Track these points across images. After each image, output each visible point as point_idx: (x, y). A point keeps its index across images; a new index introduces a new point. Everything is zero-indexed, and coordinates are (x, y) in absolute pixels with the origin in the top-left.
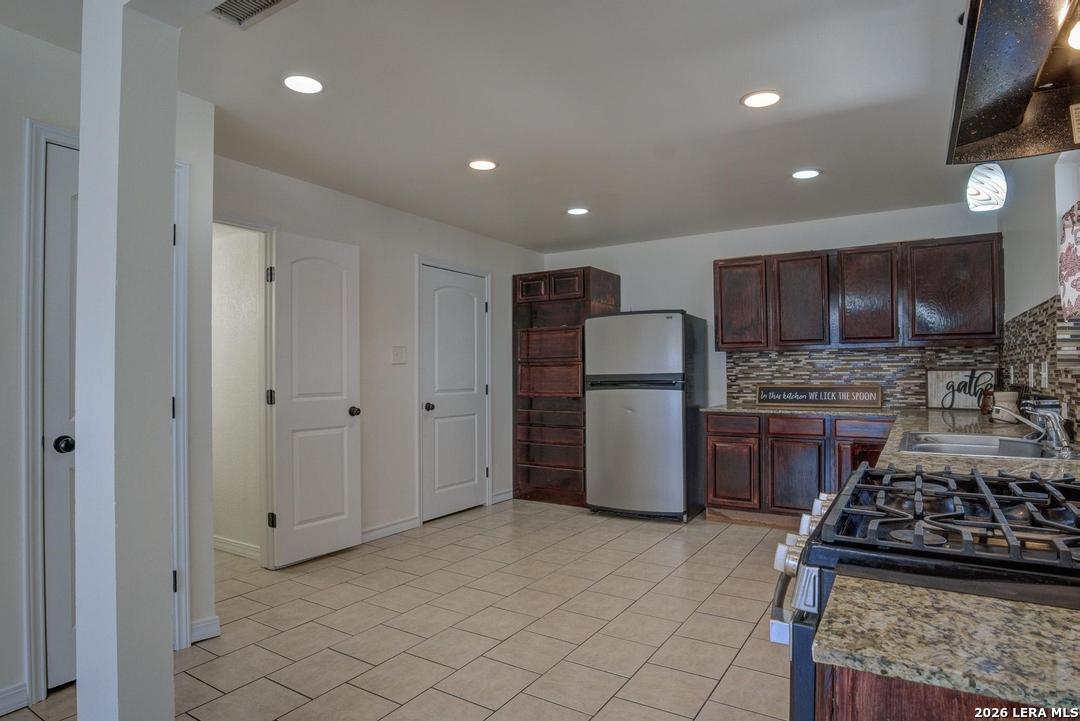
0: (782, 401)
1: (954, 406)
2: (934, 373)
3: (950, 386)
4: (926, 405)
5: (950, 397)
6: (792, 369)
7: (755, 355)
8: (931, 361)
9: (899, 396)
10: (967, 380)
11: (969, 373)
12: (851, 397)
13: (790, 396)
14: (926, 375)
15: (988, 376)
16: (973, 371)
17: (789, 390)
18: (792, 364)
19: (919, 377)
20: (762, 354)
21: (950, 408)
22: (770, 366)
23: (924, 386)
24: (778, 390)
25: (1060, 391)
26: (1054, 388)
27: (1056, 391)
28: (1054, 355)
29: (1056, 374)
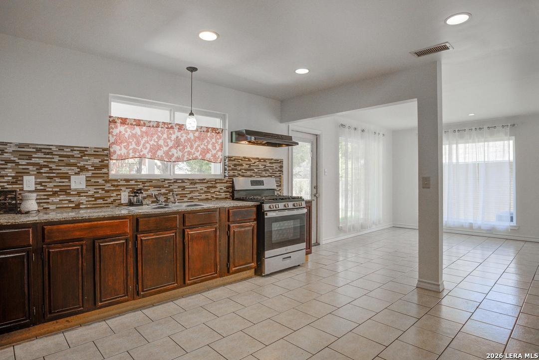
25: (114, 188)
26: (104, 187)
27: (106, 189)
28: (101, 173)
29: (107, 181)
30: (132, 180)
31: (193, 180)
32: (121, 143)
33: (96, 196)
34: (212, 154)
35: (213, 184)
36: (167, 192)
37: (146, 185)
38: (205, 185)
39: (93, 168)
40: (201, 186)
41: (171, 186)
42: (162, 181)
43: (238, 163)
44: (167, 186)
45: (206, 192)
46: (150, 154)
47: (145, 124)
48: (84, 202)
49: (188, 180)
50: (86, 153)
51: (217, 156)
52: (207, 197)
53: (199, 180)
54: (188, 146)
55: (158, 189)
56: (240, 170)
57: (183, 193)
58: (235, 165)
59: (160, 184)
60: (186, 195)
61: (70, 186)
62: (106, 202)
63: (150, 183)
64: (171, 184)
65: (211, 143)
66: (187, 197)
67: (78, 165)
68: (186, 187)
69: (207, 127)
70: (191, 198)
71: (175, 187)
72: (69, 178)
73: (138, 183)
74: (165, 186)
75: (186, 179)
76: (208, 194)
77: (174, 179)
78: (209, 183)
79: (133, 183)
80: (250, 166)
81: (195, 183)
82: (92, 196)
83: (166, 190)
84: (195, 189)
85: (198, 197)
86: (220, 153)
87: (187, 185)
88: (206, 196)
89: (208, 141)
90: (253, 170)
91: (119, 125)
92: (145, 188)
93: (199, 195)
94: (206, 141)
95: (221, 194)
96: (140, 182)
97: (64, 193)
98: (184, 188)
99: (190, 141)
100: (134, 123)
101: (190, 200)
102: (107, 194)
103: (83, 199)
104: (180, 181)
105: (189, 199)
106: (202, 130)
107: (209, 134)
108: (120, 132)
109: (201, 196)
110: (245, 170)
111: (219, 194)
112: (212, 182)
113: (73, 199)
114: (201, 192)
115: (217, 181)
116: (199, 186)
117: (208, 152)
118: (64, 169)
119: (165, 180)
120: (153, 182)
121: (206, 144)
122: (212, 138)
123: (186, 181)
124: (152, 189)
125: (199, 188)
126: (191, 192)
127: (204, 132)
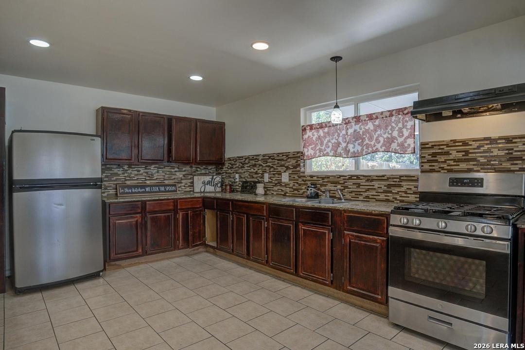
0: (132, 193)
1: (205, 191)
2: (197, 177)
3: (204, 183)
4: (193, 191)
5: (203, 187)
6: (137, 175)
7: (115, 166)
8: (194, 172)
9: (183, 188)
10: (210, 180)
11: (211, 177)
12: (165, 189)
13: (136, 190)
14: (193, 178)
15: (218, 178)
16: (213, 176)
17: (135, 187)
18: (136, 172)
19: (190, 179)
20: (119, 166)
21: (204, 192)
22: (123, 174)
23: (193, 183)
24: (130, 187)
25: (304, 183)
26: (297, 181)
27: (299, 183)
28: (296, 171)
29: (300, 177)
30: (314, 176)
31: (370, 176)
32: (309, 145)
33: (294, 188)
34: (398, 143)
35: (396, 181)
36: (343, 188)
37: (324, 181)
38: (385, 183)
39: (292, 167)
40: (379, 184)
41: (346, 182)
42: (338, 178)
43: (440, 151)
44: (342, 182)
45: (385, 192)
46: (332, 152)
47: (326, 125)
48: (288, 191)
49: (364, 176)
50: (289, 156)
51: (406, 145)
52: (387, 198)
53: (376, 176)
54: (366, 138)
55: (334, 185)
56: (445, 162)
57: (358, 190)
58: (434, 155)
59: (336, 180)
60: (362, 193)
61: (281, 180)
62: (299, 193)
63: (328, 179)
64: (346, 181)
65: (397, 128)
66: (362, 195)
67: (286, 165)
68: (361, 184)
69: (389, 111)
70: (367, 197)
71: (349, 183)
72: (281, 174)
73: (319, 179)
74: (340, 182)
75: (361, 175)
76: (388, 194)
77: (349, 175)
78: (390, 180)
79: (315, 178)
80: (467, 153)
81: (372, 180)
82: (292, 188)
83: (342, 186)
84: (372, 187)
85: (375, 197)
86: (410, 141)
87: (363, 182)
88: (386, 196)
89: (393, 127)
90: (474, 160)
91: (308, 131)
92: (325, 183)
93: (377, 194)
94: (390, 127)
95: (408, 195)
96: (320, 178)
97: (279, 185)
98: (359, 185)
99: (369, 133)
100: (318, 127)
101: (366, 199)
102: (300, 187)
103: (288, 190)
104: (355, 178)
105: (364, 198)
106: (384, 116)
107: (393, 118)
108: (309, 137)
109: (379, 196)
110: (454, 160)
111: (405, 195)
112: (395, 180)
113: (284, 189)
114: (379, 191)
115: (402, 178)
116: (376, 184)
117: (393, 142)
118: (280, 169)
119: (341, 176)
120: (331, 178)
121: (390, 132)
122: (397, 123)
123: (362, 178)
124: (330, 185)
125: (376, 186)
126: (368, 190)
127: (386, 117)
